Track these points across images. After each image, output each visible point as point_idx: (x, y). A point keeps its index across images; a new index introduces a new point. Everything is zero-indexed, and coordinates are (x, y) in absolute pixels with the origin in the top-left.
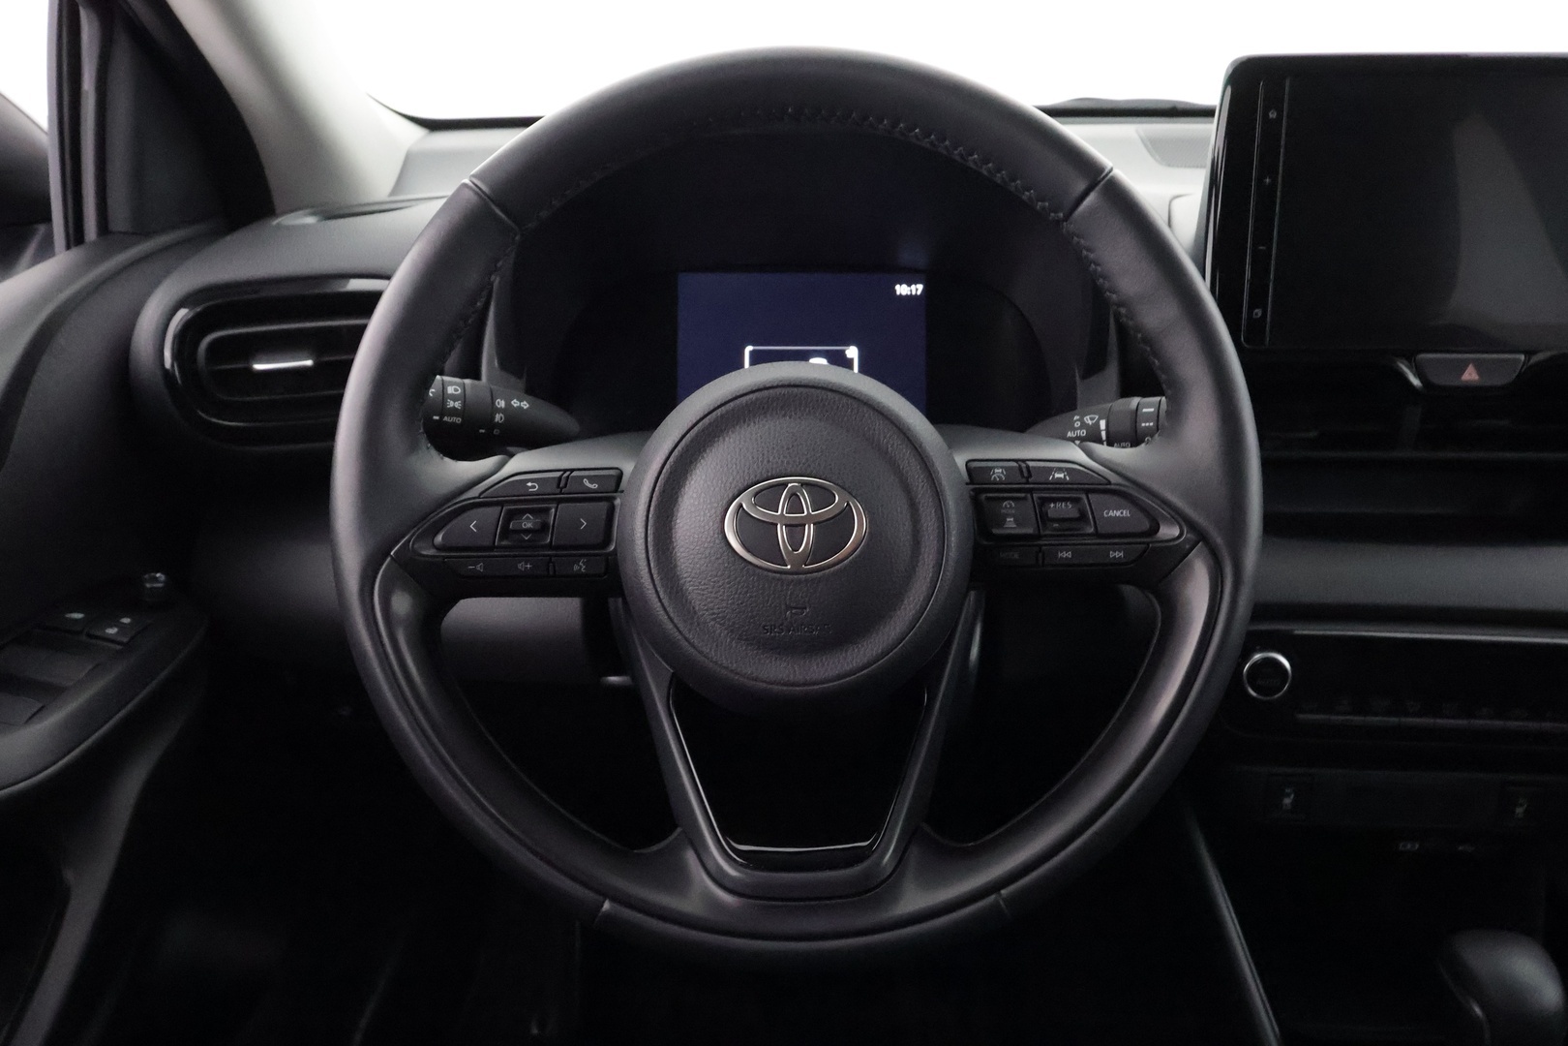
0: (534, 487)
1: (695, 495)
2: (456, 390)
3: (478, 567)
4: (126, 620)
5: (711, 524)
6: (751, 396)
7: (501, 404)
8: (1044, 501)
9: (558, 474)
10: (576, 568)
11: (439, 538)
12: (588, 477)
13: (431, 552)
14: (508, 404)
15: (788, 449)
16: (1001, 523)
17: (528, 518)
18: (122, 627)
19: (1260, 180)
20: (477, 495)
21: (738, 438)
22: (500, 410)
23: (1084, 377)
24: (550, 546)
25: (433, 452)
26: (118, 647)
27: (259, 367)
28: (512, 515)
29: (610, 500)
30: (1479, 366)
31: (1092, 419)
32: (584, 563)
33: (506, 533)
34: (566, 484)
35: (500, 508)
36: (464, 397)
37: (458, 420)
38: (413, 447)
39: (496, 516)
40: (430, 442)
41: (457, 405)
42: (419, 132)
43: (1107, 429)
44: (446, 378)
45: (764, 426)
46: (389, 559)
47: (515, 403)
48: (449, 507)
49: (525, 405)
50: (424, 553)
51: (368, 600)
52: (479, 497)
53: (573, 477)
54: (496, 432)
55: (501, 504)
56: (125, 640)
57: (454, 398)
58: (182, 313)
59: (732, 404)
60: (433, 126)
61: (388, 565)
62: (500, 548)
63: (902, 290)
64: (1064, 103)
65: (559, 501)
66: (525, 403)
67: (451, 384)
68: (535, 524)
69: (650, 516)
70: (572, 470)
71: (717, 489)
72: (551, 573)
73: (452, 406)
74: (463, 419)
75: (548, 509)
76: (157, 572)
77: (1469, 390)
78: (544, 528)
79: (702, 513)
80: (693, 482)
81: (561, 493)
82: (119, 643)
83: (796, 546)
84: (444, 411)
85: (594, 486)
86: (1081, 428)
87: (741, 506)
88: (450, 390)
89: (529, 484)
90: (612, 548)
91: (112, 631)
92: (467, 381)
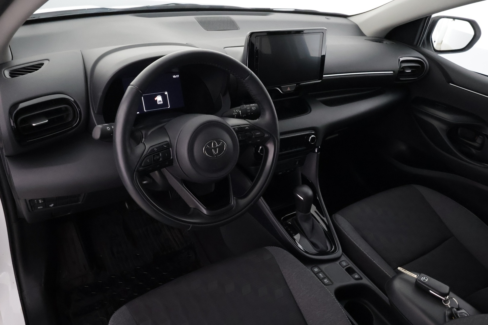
3: (150, 169)
8: (245, 133)
9: (158, 145)
10: (166, 164)
11: (143, 165)
13: (142, 168)
19: (256, 57)
24: (161, 161)
27: (34, 125)
28: (154, 156)
29: (169, 148)
30: (290, 87)
31: (238, 111)
32: (168, 162)
33: (154, 160)
43: (241, 113)
46: (135, 172)
53: (162, 145)
62: (153, 164)
63: (174, 77)
65: (161, 151)
70: (160, 144)
75: (160, 153)
77: (289, 91)
78: (160, 157)
81: (160, 149)
83: (216, 153)
85: (166, 146)
86: (236, 113)
89: (155, 149)
90: (172, 158)
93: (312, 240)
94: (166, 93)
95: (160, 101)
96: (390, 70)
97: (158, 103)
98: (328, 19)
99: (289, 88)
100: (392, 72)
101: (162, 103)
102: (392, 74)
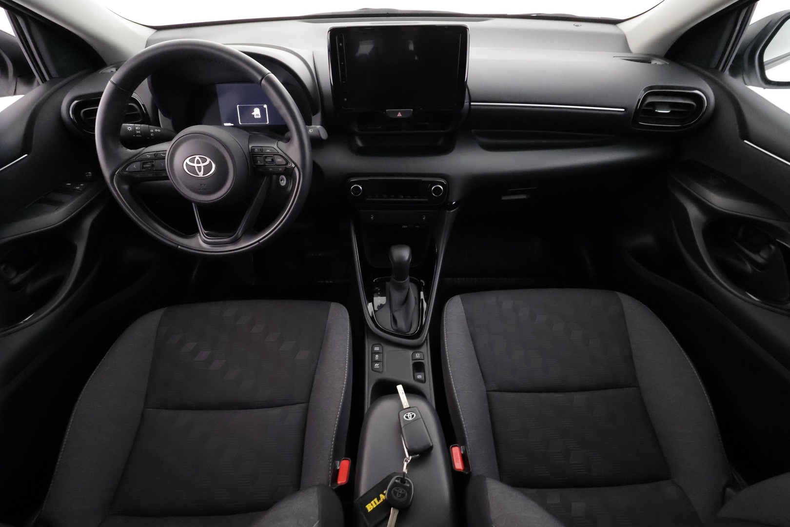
0: (149, 156)
3: (138, 176)
4: (82, 185)
7: (152, 131)
8: (266, 157)
9: (155, 153)
10: (163, 175)
11: (127, 170)
12: (162, 153)
13: (126, 173)
14: (154, 130)
16: (257, 162)
17: (148, 164)
18: (81, 187)
19: (341, 64)
20: (135, 159)
22: (152, 133)
23: (313, 115)
24: (154, 170)
25: (124, 148)
26: (80, 192)
28: (144, 163)
29: (163, 159)
30: (402, 113)
32: (165, 174)
33: (143, 168)
34: (157, 156)
36: (141, 130)
37: (140, 136)
38: (117, 148)
39: (141, 164)
41: (139, 132)
42: (153, 31)
46: (116, 174)
47: (156, 130)
48: (128, 162)
50: (124, 173)
51: (113, 183)
53: (158, 153)
54: (153, 138)
55: (142, 161)
57: (138, 130)
58: (76, 102)
59: (182, 138)
60: (159, 29)
61: (116, 176)
62: (143, 171)
64: (355, 11)
65: (156, 159)
66: (159, 130)
67: (137, 126)
68: (150, 165)
69: (168, 164)
74: (142, 136)
75: (154, 162)
76: (89, 172)
77: (400, 118)
78: (153, 166)
82: (80, 190)
84: (136, 134)
85: (164, 155)
87: (186, 162)
88: (137, 128)
89: (147, 156)
91: (78, 188)
93: (396, 314)
94: (265, 106)
95: (257, 115)
96: (620, 106)
97: (255, 117)
98: (577, 26)
99: (399, 113)
100: (623, 110)
101: (260, 117)
102: (622, 113)
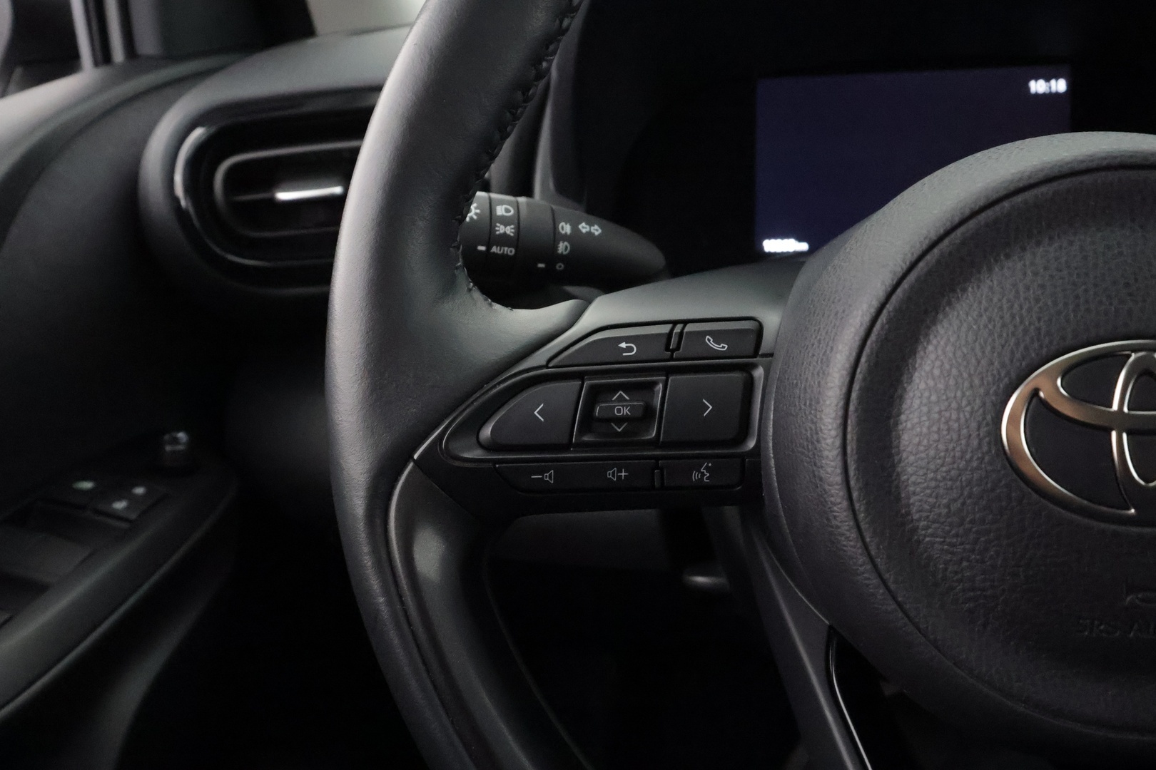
0: (630, 349)
1: (937, 372)
2: (507, 211)
3: (546, 477)
4: (140, 491)
5: (974, 425)
6: (1043, 189)
7: (566, 228)
9: (665, 329)
10: (695, 476)
11: (487, 432)
12: (710, 333)
13: (477, 454)
14: (575, 229)
15: (1127, 285)
17: (621, 399)
18: (133, 500)
20: (544, 363)
21: (1019, 265)
22: (564, 237)
24: (655, 443)
25: (477, 295)
26: (124, 525)
27: (284, 196)
28: (596, 394)
29: (748, 369)
32: (707, 468)
33: (588, 422)
34: (678, 348)
35: (578, 383)
36: (517, 221)
37: (509, 251)
38: (448, 288)
39: (574, 397)
40: (473, 281)
41: (509, 230)
44: (494, 196)
45: (1071, 243)
46: (411, 465)
47: (584, 228)
48: (499, 383)
49: (596, 230)
50: (466, 455)
51: (379, 530)
52: (546, 366)
53: (690, 333)
54: (560, 266)
55: (581, 376)
56: (133, 516)
57: (505, 221)
58: (198, 133)
59: (1006, 204)
61: (410, 473)
62: (582, 446)
65: (669, 371)
66: (596, 227)
67: (501, 203)
68: (632, 408)
69: (852, 408)
70: (685, 322)
71: (984, 362)
72: (657, 484)
73: (502, 231)
74: (516, 250)
75: (655, 383)
76: (179, 431)
78: (648, 412)
79: (954, 405)
80: (930, 348)
81: (671, 359)
82: (126, 520)
84: (491, 239)
85: (722, 347)
87: (1035, 393)
88: (500, 211)
89: (623, 345)
90: (751, 444)
91: (120, 505)
92: (522, 200)
